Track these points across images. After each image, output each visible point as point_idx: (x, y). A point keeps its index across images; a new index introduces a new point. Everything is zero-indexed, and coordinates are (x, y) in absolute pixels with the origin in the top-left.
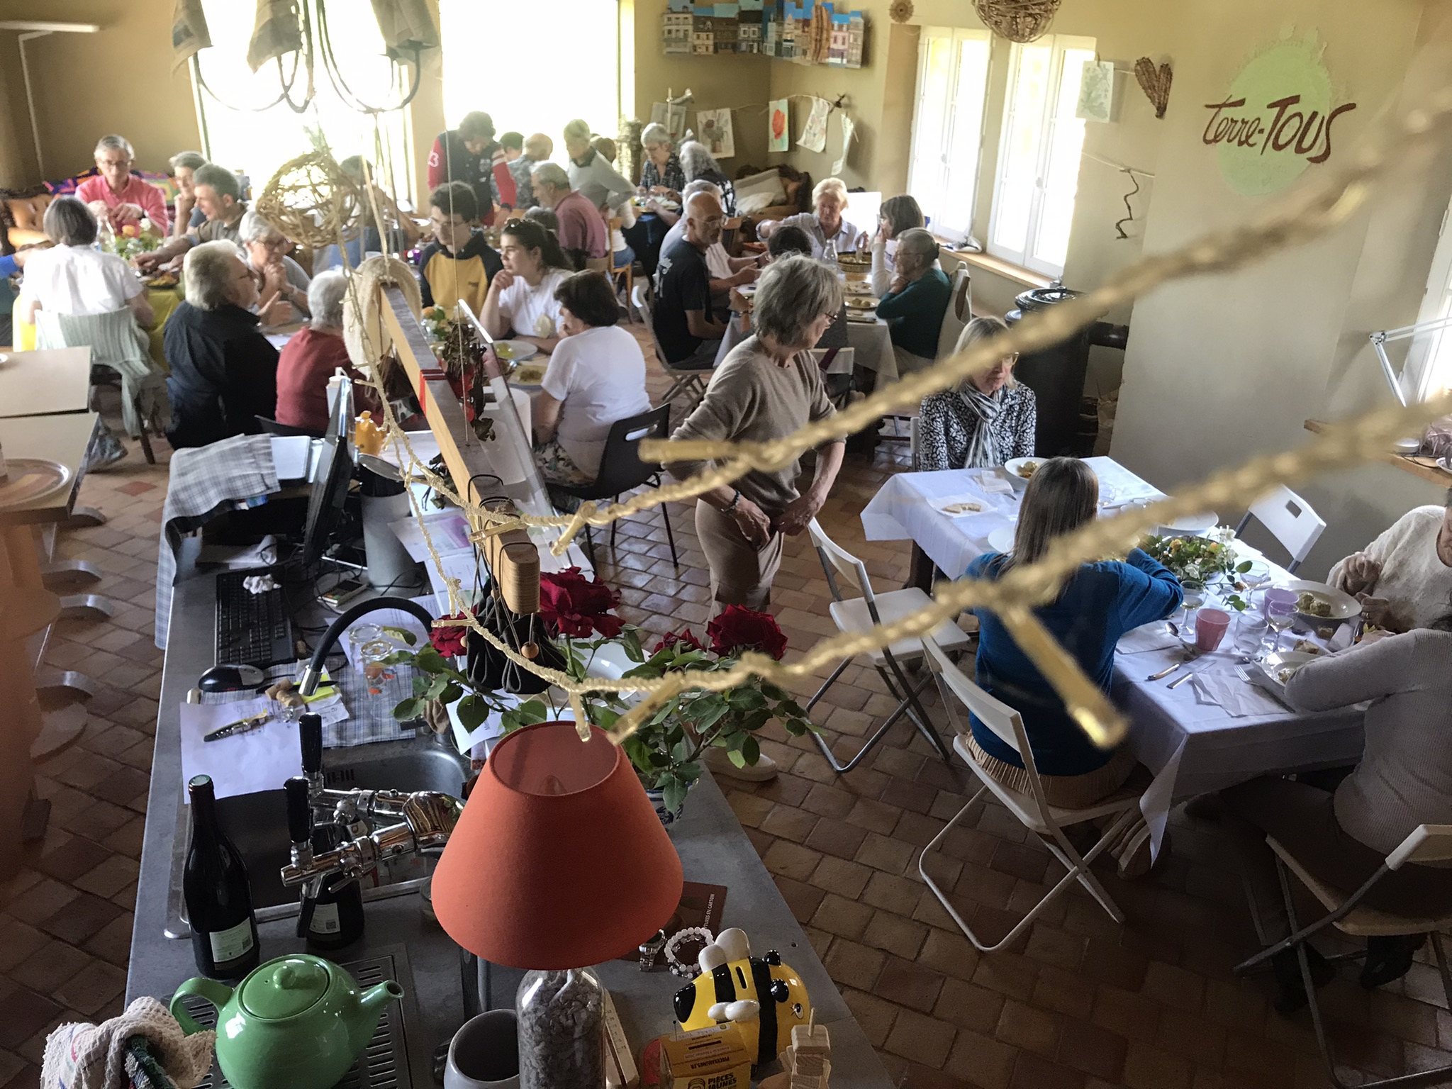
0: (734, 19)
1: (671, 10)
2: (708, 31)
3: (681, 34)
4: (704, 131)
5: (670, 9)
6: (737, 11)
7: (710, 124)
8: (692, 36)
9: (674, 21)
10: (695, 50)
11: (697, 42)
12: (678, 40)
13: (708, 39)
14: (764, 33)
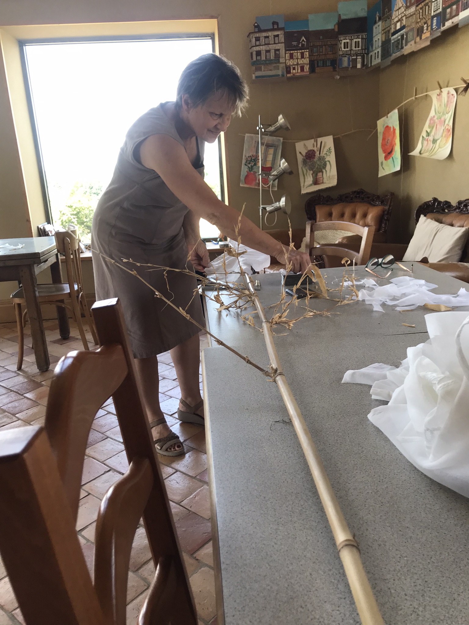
0: (333, 30)
1: (258, 29)
2: (303, 48)
3: (272, 56)
4: (305, 162)
5: (258, 27)
6: (336, 21)
7: (310, 155)
8: (284, 57)
9: (263, 40)
10: (288, 72)
11: (290, 62)
12: (268, 62)
13: (302, 57)
14: (368, 42)
